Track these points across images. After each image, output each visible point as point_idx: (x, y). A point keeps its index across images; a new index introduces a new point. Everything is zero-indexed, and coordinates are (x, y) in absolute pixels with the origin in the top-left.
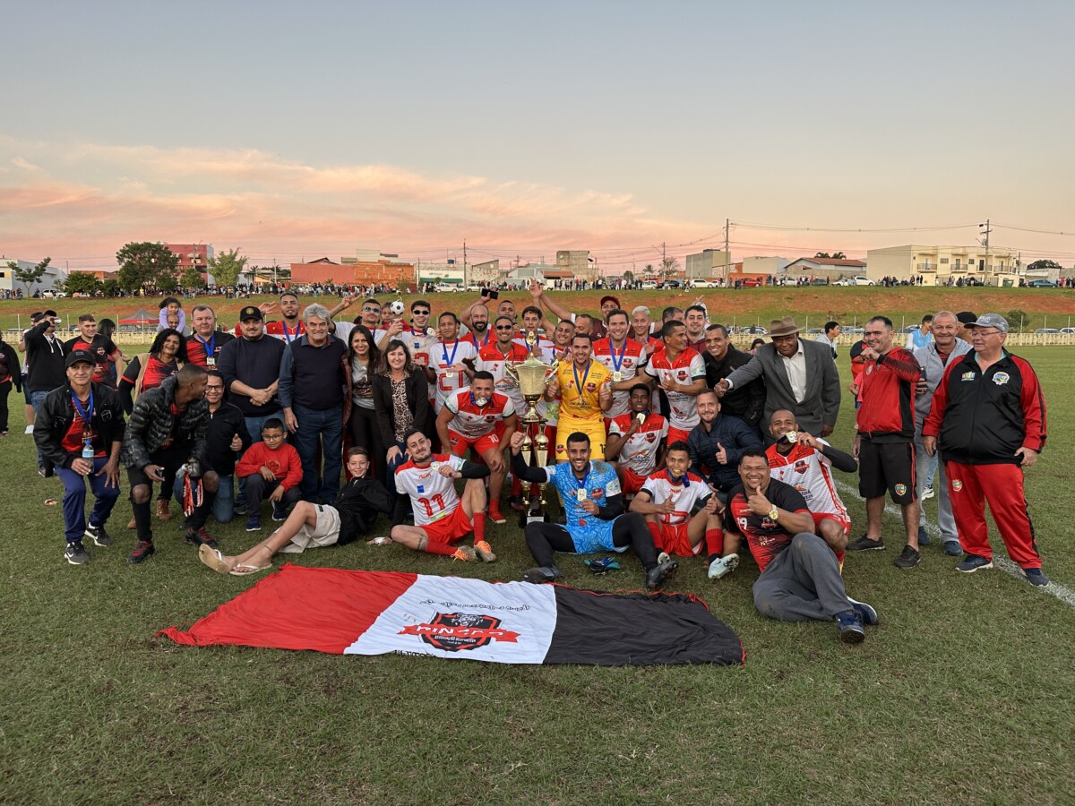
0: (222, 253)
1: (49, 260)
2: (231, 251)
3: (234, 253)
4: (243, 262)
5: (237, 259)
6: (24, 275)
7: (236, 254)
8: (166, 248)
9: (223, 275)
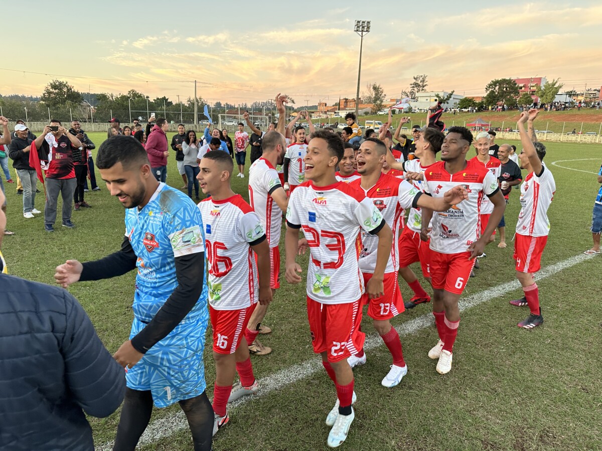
0: (547, 83)
1: (454, 91)
3: (555, 82)
4: (560, 87)
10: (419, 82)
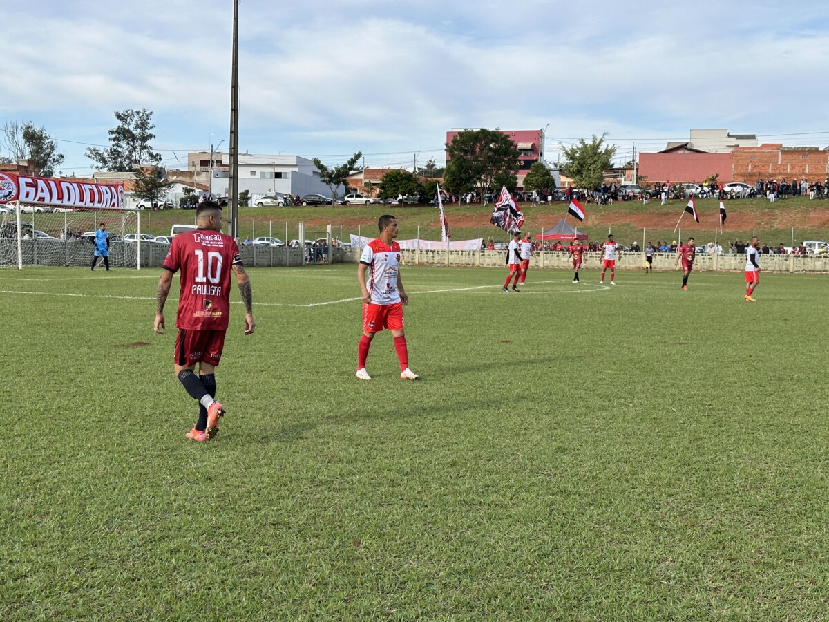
0: (582, 142)
1: (358, 156)
2: (594, 138)
3: (598, 142)
4: (609, 153)
5: (602, 149)
6: (330, 176)
7: (602, 141)
8: (508, 136)
9: (585, 173)
10: (132, 127)
